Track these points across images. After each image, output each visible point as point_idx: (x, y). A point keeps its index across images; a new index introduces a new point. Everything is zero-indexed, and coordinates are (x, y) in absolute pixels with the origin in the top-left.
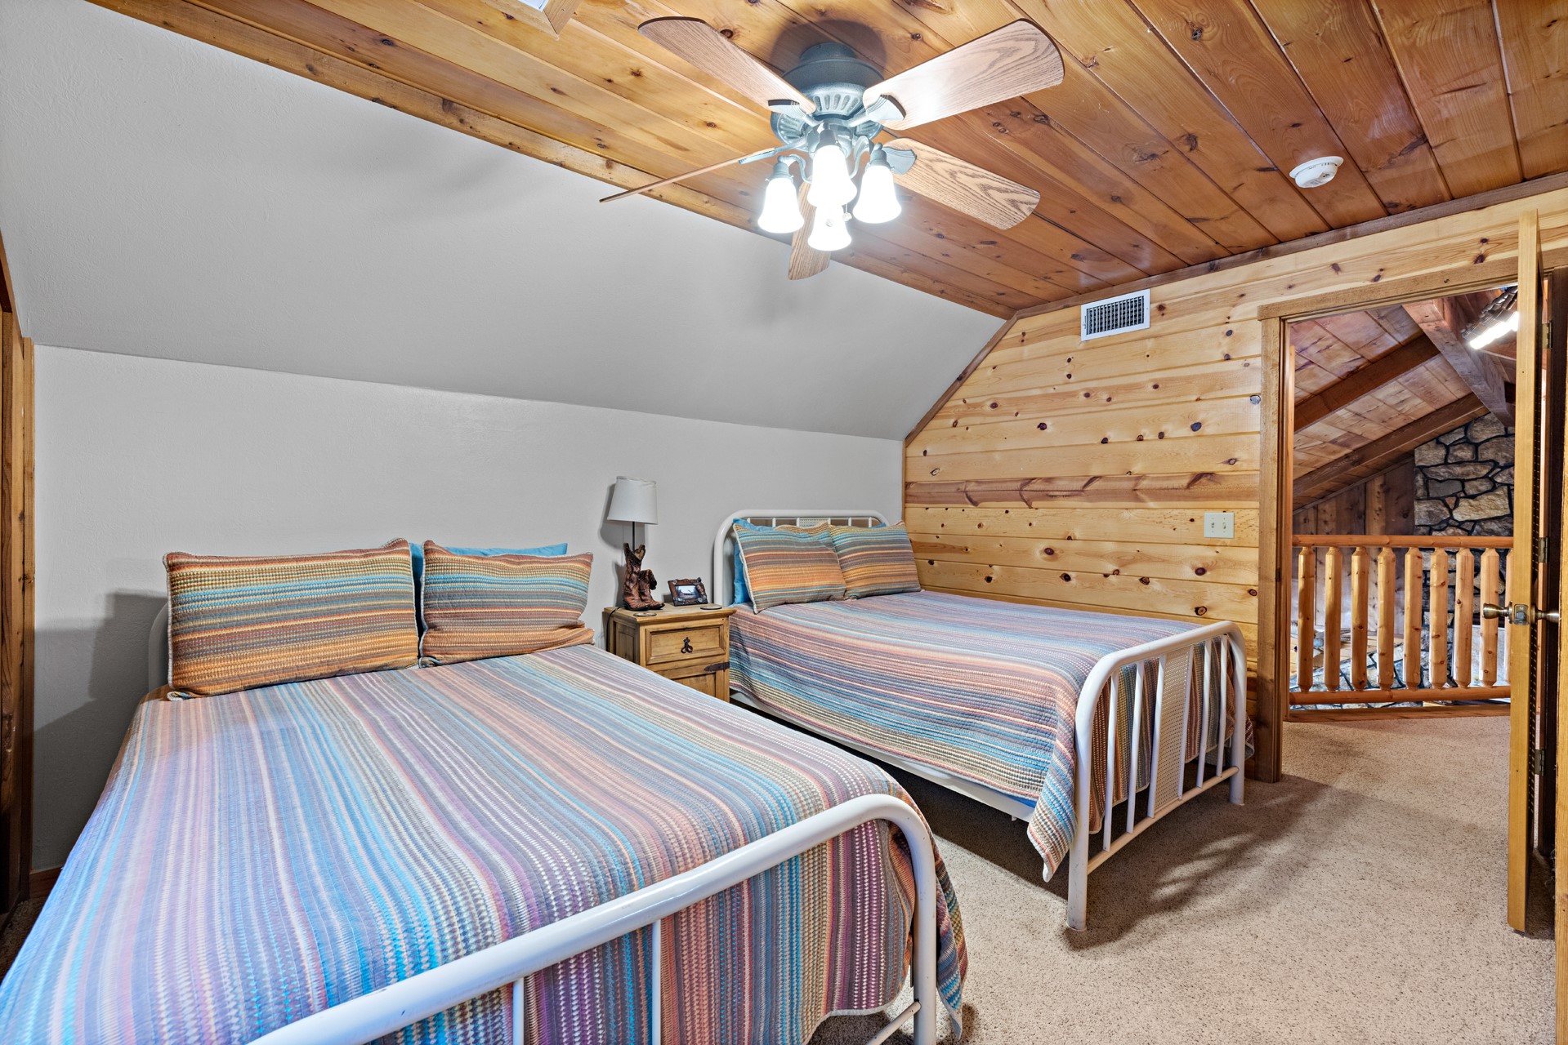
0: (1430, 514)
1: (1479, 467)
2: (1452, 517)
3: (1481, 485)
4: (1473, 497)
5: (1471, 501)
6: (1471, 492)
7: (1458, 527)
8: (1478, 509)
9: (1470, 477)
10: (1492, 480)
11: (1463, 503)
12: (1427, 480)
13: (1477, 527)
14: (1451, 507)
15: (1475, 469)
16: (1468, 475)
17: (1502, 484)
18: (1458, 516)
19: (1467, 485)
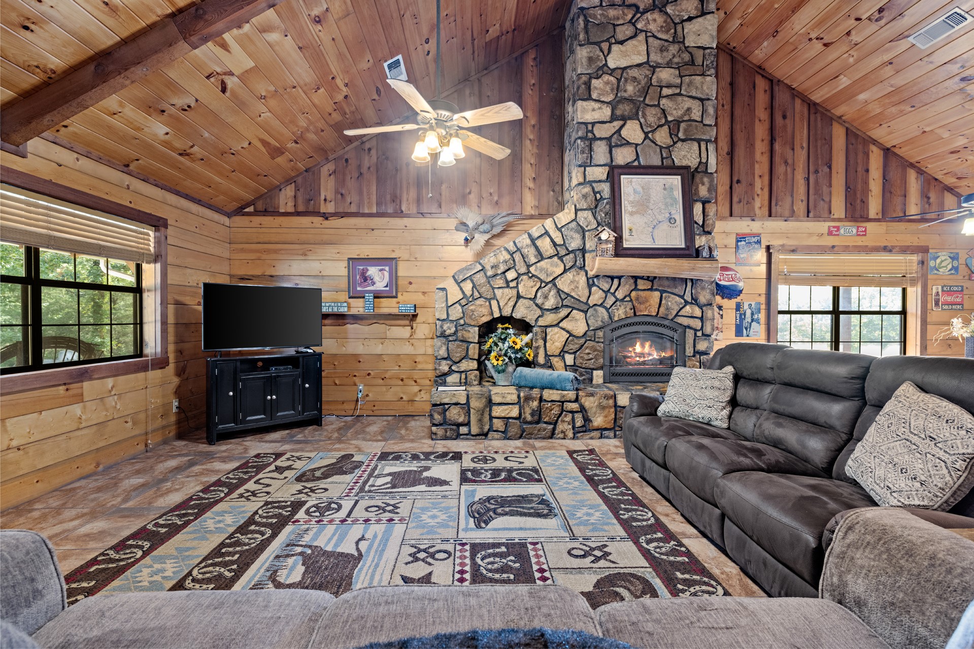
0: (590, 60)
1: (626, 11)
2: (606, 65)
3: (627, 30)
4: (621, 43)
5: (620, 46)
6: (620, 37)
7: (610, 74)
8: (625, 54)
9: (619, 22)
10: (634, 25)
11: (615, 48)
12: (587, 22)
13: (625, 74)
14: (606, 53)
15: (623, 12)
16: (618, 19)
17: (642, 31)
18: (612, 64)
19: (618, 29)
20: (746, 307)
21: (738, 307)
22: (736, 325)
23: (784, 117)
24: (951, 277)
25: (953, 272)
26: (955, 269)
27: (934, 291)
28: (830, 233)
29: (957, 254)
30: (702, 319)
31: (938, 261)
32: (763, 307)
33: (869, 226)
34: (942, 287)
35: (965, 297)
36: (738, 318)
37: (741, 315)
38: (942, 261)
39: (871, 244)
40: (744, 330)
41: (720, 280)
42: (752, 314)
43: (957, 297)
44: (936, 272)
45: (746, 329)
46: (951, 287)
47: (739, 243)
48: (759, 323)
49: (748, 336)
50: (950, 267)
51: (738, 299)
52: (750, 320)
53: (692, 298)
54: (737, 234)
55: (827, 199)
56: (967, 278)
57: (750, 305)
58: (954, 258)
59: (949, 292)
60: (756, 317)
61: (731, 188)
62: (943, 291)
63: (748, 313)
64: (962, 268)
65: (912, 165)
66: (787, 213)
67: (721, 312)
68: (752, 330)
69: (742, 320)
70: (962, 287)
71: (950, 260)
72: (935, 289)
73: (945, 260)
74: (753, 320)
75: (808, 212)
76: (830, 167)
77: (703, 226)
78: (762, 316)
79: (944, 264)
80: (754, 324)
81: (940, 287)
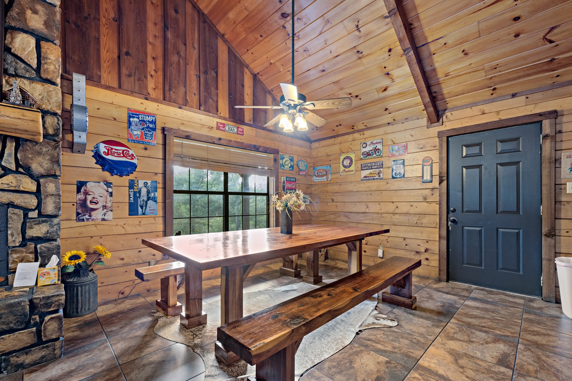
20: (141, 184)
21: (132, 185)
22: (130, 204)
23: (176, 11)
24: (290, 171)
25: (291, 169)
26: (292, 166)
27: (282, 180)
28: (218, 128)
29: (293, 157)
30: (38, 193)
31: (284, 160)
32: (160, 185)
33: (245, 128)
34: (286, 178)
35: (297, 185)
36: (132, 196)
37: (135, 193)
38: (286, 161)
39: (246, 142)
40: (139, 208)
41: (108, 154)
42: (148, 192)
43: (293, 185)
44: (283, 168)
45: (142, 207)
46: (290, 178)
47: (131, 119)
48: (156, 201)
49: (144, 214)
50: (289, 165)
51: (132, 177)
52: (145, 199)
53: (18, 165)
54: (129, 109)
55: (215, 99)
56: (297, 173)
57: (146, 184)
58: (292, 160)
59: (289, 182)
60: (152, 195)
61: (119, 57)
62: (286, 180)
63: (144, 191)
64: (295, 166)
65: (270, 92)
66: (180, 101)
67: (110, 190)
68: (148, 208)
69: (136, 198)
70: (295, 178)
71: (289, 161)
72: (283, 179)
73: (288, 160)
74: (149, 199)
75: (200, 105)
76: (217, 73)
77: (38, 70)
78: (159, 194)
79: (287, 163)
80: (150, 202)
81: (285, 178)
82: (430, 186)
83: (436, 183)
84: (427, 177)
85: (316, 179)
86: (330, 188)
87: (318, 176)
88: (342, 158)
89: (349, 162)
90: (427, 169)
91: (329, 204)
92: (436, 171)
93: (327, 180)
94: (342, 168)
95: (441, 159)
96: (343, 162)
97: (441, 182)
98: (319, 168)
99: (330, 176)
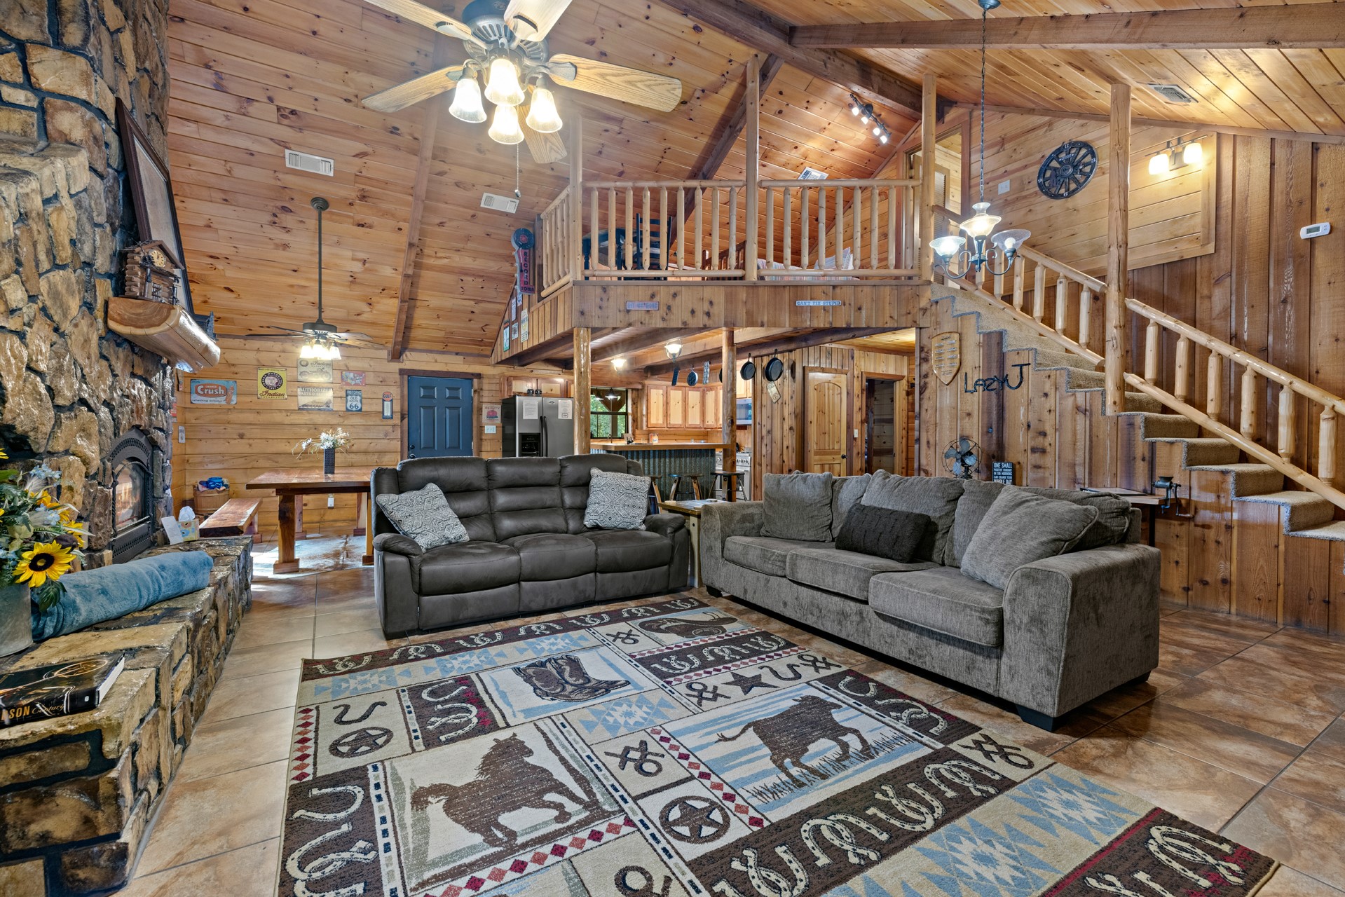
82: (391, 422)
83: (397, 420)
84: (387, 413)
85: (198, 400)
86: (233, 416)
87: (204, 395)
88: (261, 373)
89: (276, 380)
90: (388, 404)
91: (232, 442)
92: (397, 408)
93: (228, 403)
94: (261, 389)
95: (402, 396)
96: (263, 380)
97: (402, 418)
98: (206, 381)
99: (234, 399)
